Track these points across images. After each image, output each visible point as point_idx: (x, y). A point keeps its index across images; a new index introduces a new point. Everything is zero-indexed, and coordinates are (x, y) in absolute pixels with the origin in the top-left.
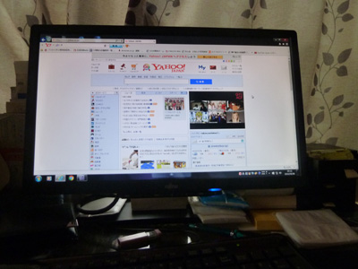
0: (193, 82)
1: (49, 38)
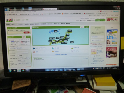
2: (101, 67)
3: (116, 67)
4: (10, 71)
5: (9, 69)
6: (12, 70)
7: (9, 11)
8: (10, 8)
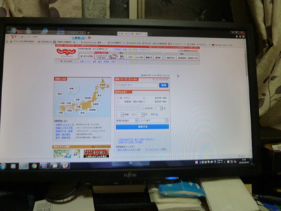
1: (14, 30)
2: (213, 160)
3: (247, 160)
4: (3, 167)
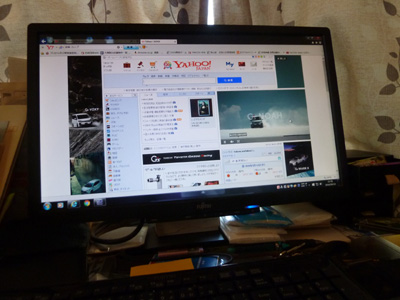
0: (221, 80)
1: (50, 40)
2: (297, 184)
3: (334, 181)
4: (48, 208)
5: (43, 201)
6: (54, 204)
7: (53, 43)
8: (54, 38)
